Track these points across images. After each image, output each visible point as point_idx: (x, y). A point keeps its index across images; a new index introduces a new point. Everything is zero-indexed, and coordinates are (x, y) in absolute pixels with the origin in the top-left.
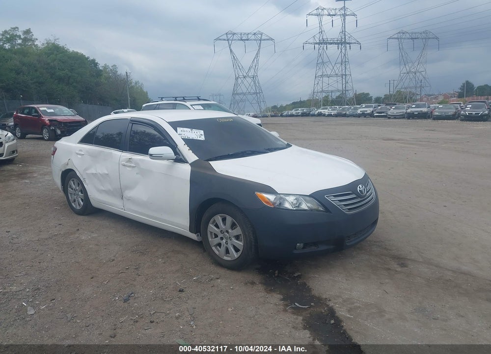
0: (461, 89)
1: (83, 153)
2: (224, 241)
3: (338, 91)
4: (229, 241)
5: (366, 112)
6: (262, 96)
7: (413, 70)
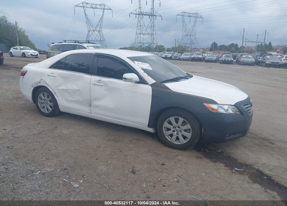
0: (211, 46)
1: (55, 75)
2: (176, 133)
3: (149, 43)
4: (179, 133)
5: (167, 57)
6: (105, 43)
7: (189, 34)
